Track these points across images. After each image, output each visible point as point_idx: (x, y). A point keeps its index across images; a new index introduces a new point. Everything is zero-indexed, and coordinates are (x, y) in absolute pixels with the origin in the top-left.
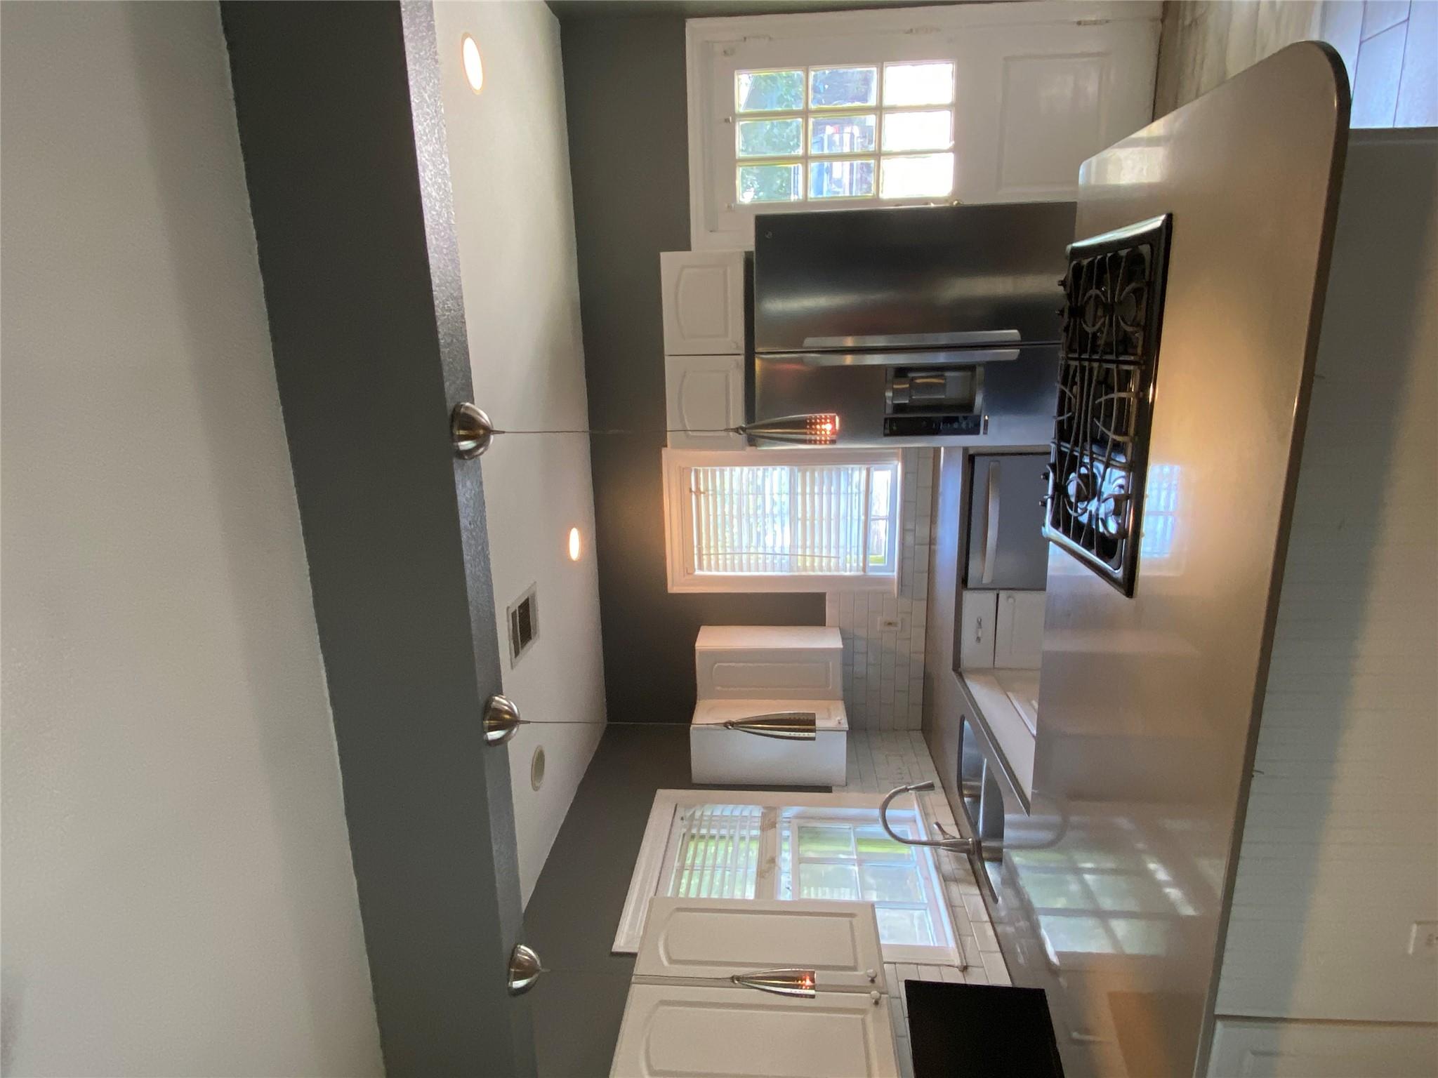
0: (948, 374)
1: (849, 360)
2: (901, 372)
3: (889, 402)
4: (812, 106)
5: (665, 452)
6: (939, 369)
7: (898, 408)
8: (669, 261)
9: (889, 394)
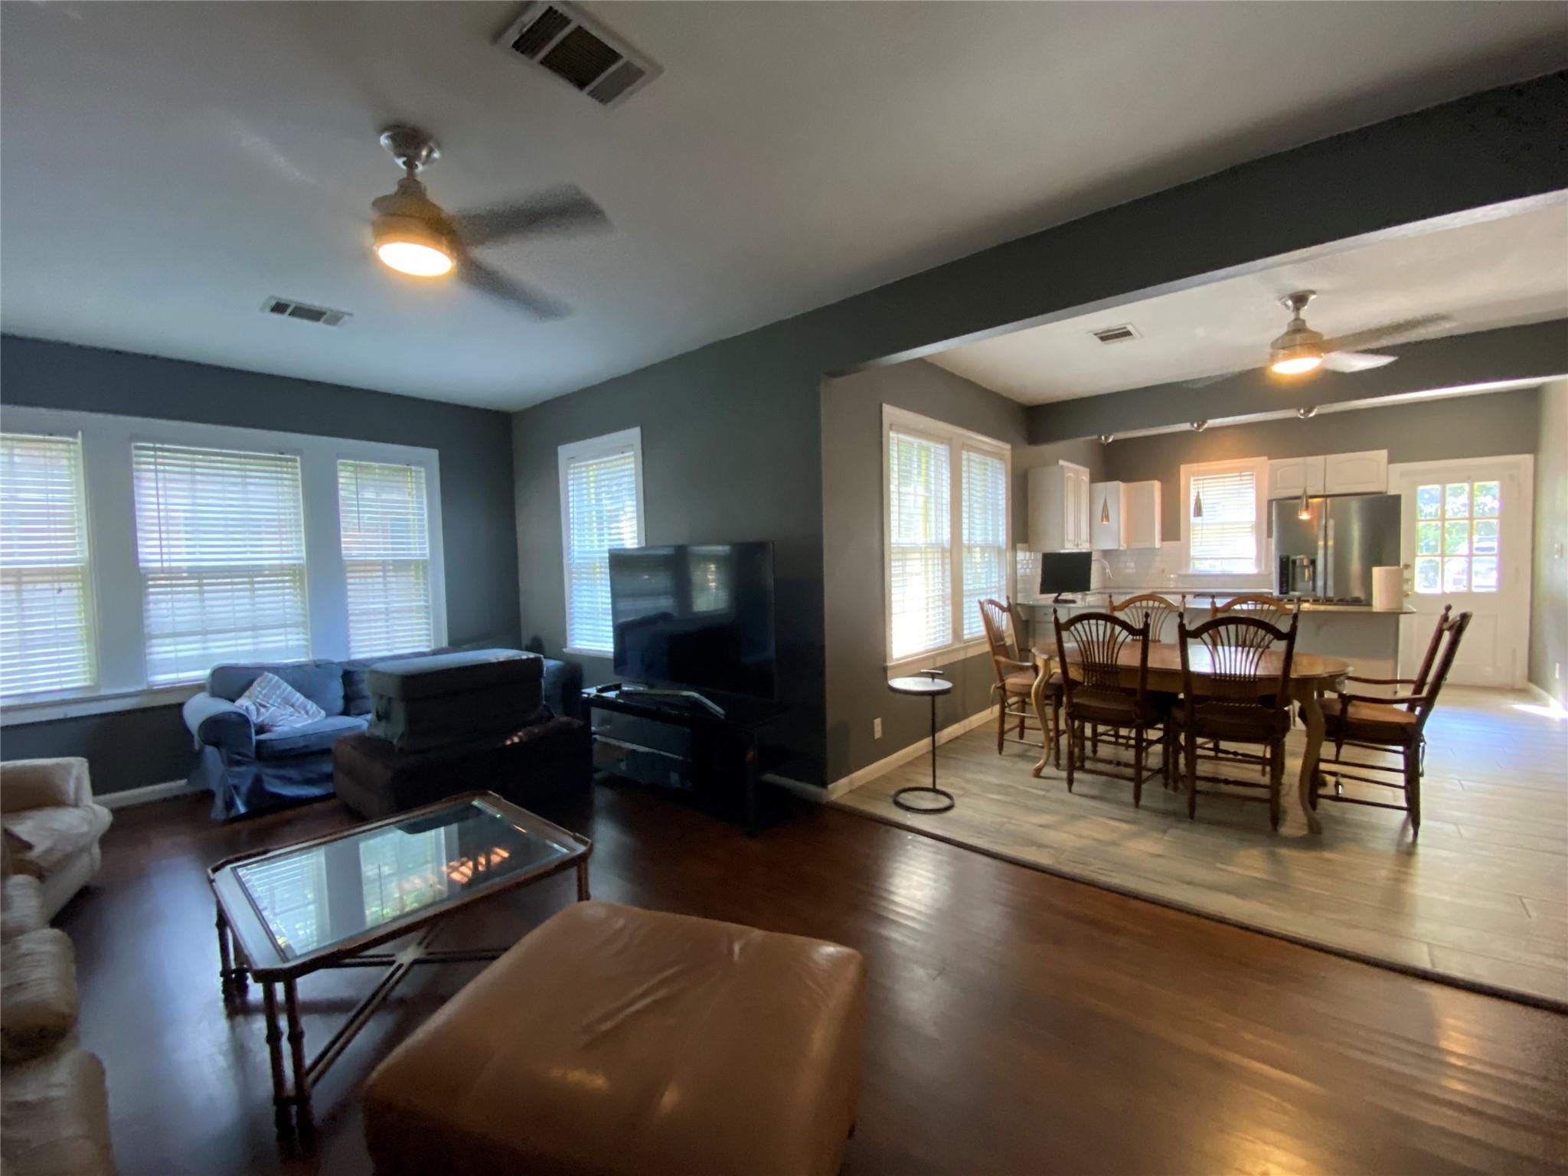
0: (1311, 583)
1: (1321, 543)
2: (1313, 562)
3: (1298, 557)
4: (1475, 522)
5: (1265, 458)
6: (1314, 578)
7: (1294, 562)
8: (1383, 454)
9: (1302, 556)
